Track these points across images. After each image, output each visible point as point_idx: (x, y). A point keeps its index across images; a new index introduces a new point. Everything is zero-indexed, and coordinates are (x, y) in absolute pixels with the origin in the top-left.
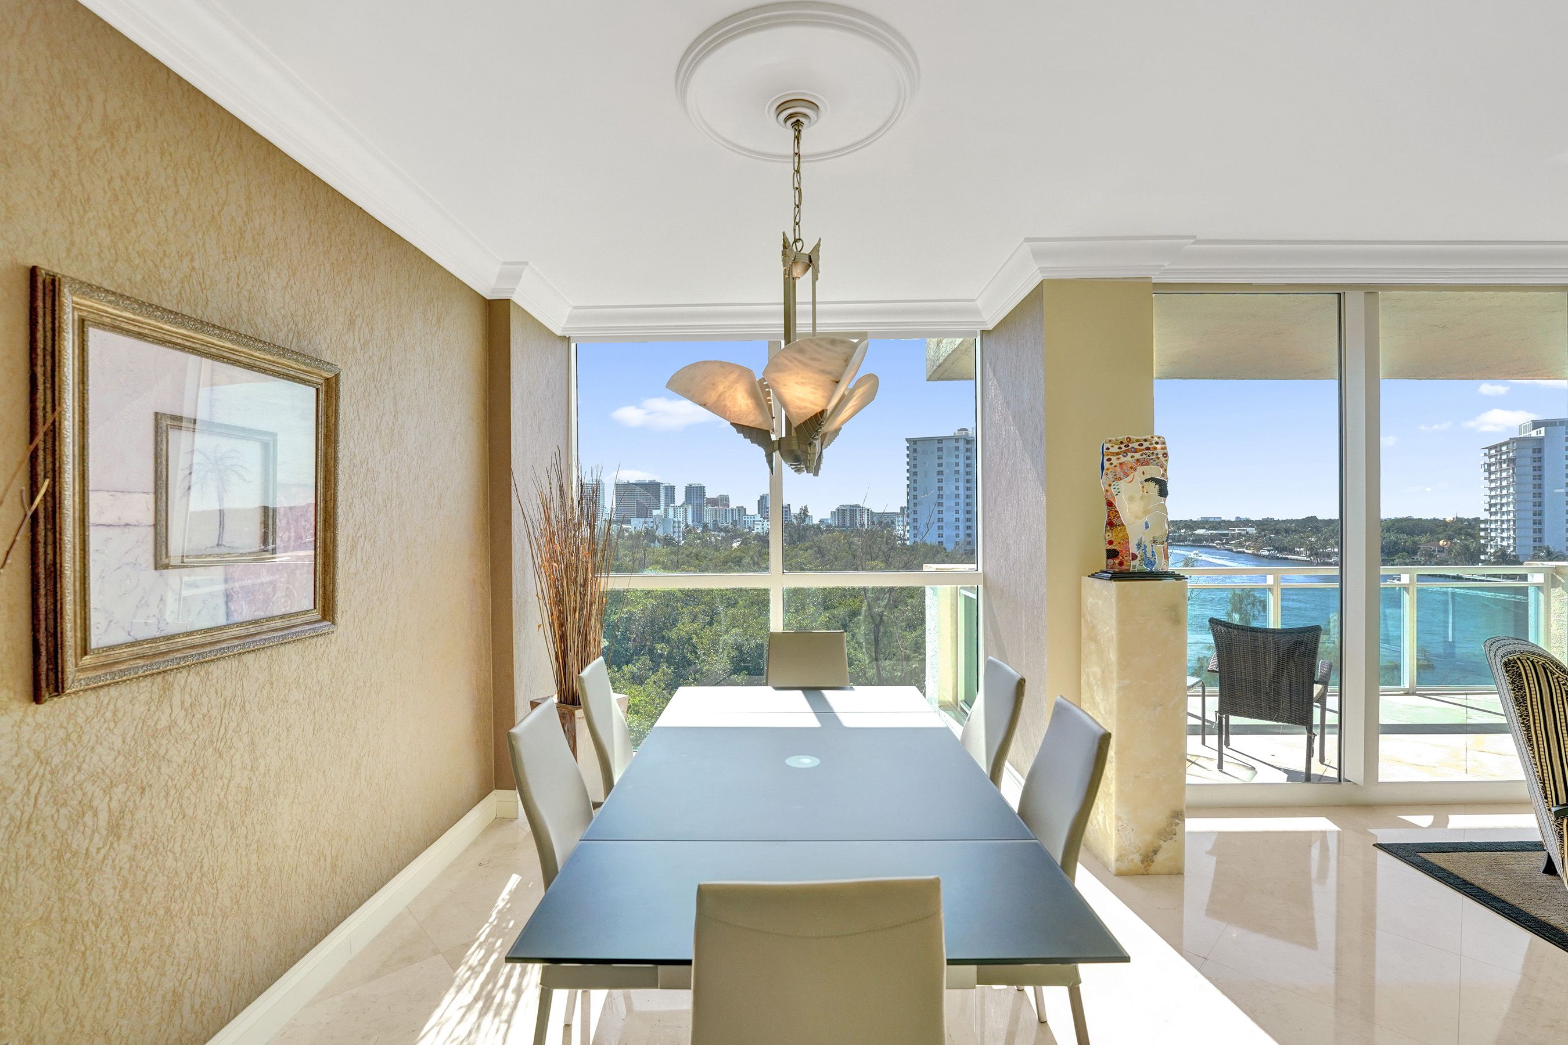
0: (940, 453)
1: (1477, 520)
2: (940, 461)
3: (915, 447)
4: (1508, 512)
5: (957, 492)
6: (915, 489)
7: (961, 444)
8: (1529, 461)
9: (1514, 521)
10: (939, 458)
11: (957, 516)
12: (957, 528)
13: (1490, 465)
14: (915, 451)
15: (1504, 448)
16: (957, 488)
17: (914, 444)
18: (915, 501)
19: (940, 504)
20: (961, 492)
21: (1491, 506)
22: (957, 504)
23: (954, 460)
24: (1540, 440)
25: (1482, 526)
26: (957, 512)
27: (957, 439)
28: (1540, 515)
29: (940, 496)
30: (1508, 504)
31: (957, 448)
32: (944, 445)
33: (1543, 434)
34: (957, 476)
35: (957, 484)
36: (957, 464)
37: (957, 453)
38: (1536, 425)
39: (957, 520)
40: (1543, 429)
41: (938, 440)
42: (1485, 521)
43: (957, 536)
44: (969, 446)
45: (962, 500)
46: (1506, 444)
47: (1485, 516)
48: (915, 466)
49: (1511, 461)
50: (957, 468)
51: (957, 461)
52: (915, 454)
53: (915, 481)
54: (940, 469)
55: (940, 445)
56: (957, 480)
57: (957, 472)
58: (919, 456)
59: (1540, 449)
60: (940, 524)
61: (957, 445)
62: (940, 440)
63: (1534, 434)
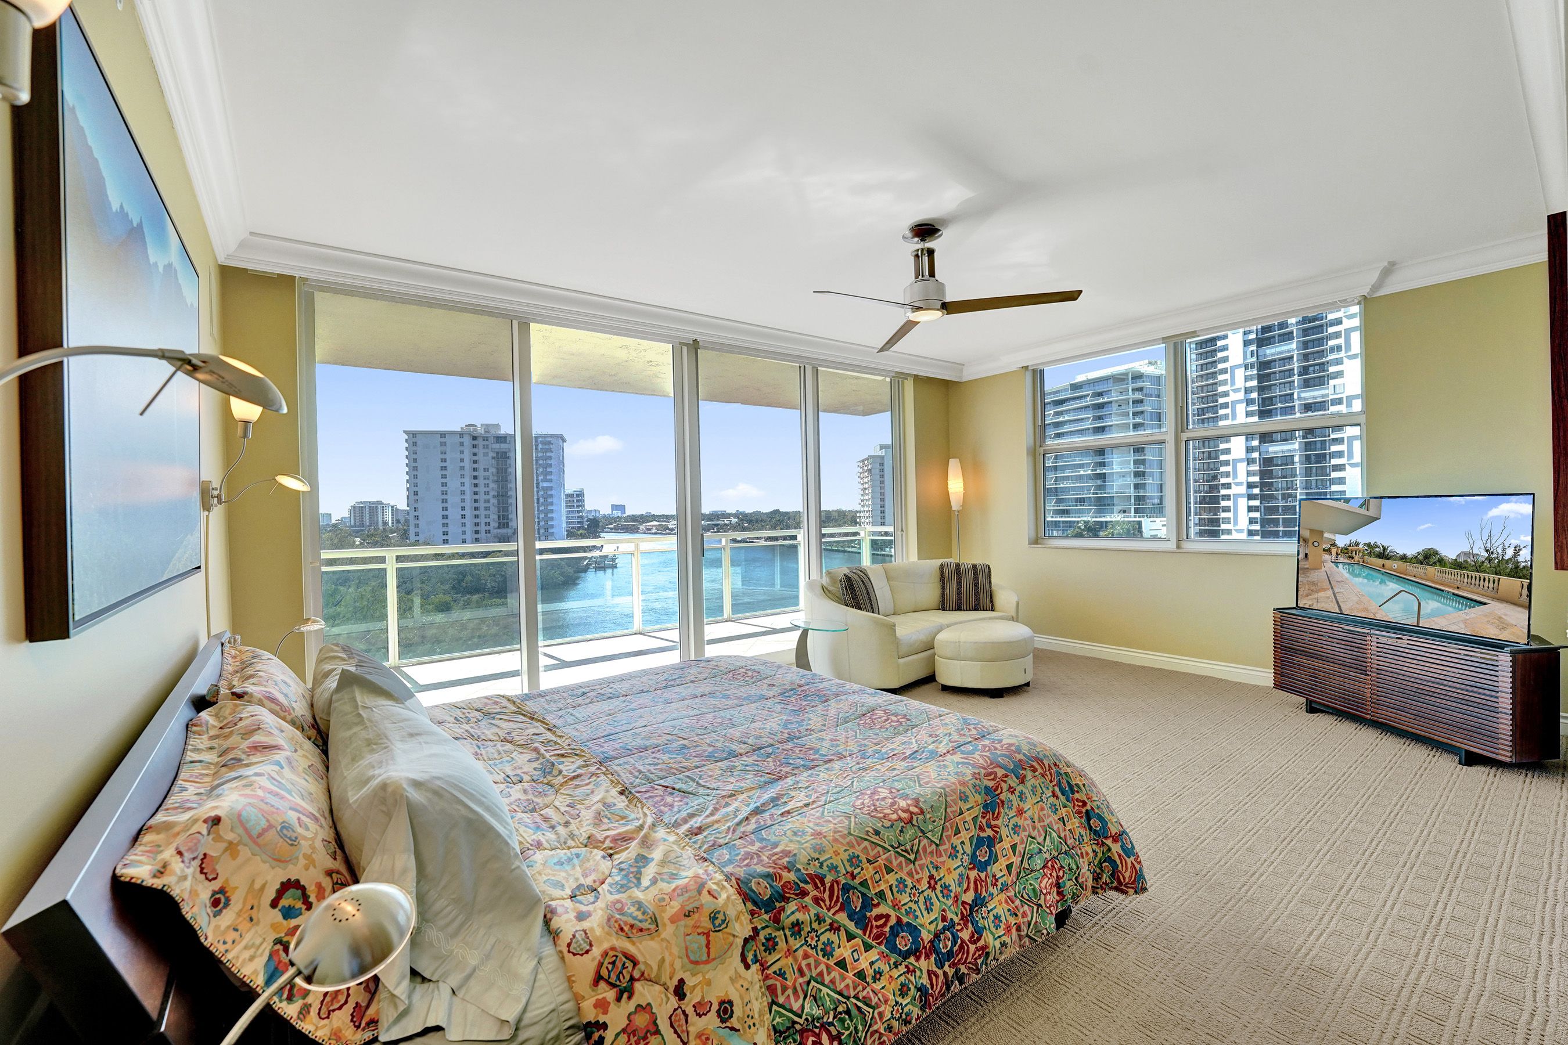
0: (443, 448)
2: (443, 456)
3: (414, 440)
4: (868, 506)
5: (463, 488)
6: (416, 485)
7: (467, 440)
10: (442, 453)
11: (463, 513)
12: (464, 525)
14: (415, 444)
16: (463, 484)
17: (414, 438)
18: (416, 497)
19: (444, 501)
20: (468, 488)
22: (463, 500)
23: (459, 456)
26: (463, 508)
27: (461, 435)
29: (444, 493)
31: (462, 444)
32: (447, 439)
34: (462, 472)
35: (463, 480)
36: (462, 460)
37: (462, 448)
39: (463, 516)
41: (441, 434)
43: (464, 533)
44: (475, 442)
45: (468, 497)
47: (858, 508)
48: (415, 460)
49: (870, 471)
50: (462, 464)
51: (462, 456)
52: (415, 448)
53: (415, 477)
54: (444, 464)
55: (443, 440)
56: (462, 476)
57: (462, 468)
58: (419, 449)
60: (445, 521)
61: (462, 440)
62: (443, 434)
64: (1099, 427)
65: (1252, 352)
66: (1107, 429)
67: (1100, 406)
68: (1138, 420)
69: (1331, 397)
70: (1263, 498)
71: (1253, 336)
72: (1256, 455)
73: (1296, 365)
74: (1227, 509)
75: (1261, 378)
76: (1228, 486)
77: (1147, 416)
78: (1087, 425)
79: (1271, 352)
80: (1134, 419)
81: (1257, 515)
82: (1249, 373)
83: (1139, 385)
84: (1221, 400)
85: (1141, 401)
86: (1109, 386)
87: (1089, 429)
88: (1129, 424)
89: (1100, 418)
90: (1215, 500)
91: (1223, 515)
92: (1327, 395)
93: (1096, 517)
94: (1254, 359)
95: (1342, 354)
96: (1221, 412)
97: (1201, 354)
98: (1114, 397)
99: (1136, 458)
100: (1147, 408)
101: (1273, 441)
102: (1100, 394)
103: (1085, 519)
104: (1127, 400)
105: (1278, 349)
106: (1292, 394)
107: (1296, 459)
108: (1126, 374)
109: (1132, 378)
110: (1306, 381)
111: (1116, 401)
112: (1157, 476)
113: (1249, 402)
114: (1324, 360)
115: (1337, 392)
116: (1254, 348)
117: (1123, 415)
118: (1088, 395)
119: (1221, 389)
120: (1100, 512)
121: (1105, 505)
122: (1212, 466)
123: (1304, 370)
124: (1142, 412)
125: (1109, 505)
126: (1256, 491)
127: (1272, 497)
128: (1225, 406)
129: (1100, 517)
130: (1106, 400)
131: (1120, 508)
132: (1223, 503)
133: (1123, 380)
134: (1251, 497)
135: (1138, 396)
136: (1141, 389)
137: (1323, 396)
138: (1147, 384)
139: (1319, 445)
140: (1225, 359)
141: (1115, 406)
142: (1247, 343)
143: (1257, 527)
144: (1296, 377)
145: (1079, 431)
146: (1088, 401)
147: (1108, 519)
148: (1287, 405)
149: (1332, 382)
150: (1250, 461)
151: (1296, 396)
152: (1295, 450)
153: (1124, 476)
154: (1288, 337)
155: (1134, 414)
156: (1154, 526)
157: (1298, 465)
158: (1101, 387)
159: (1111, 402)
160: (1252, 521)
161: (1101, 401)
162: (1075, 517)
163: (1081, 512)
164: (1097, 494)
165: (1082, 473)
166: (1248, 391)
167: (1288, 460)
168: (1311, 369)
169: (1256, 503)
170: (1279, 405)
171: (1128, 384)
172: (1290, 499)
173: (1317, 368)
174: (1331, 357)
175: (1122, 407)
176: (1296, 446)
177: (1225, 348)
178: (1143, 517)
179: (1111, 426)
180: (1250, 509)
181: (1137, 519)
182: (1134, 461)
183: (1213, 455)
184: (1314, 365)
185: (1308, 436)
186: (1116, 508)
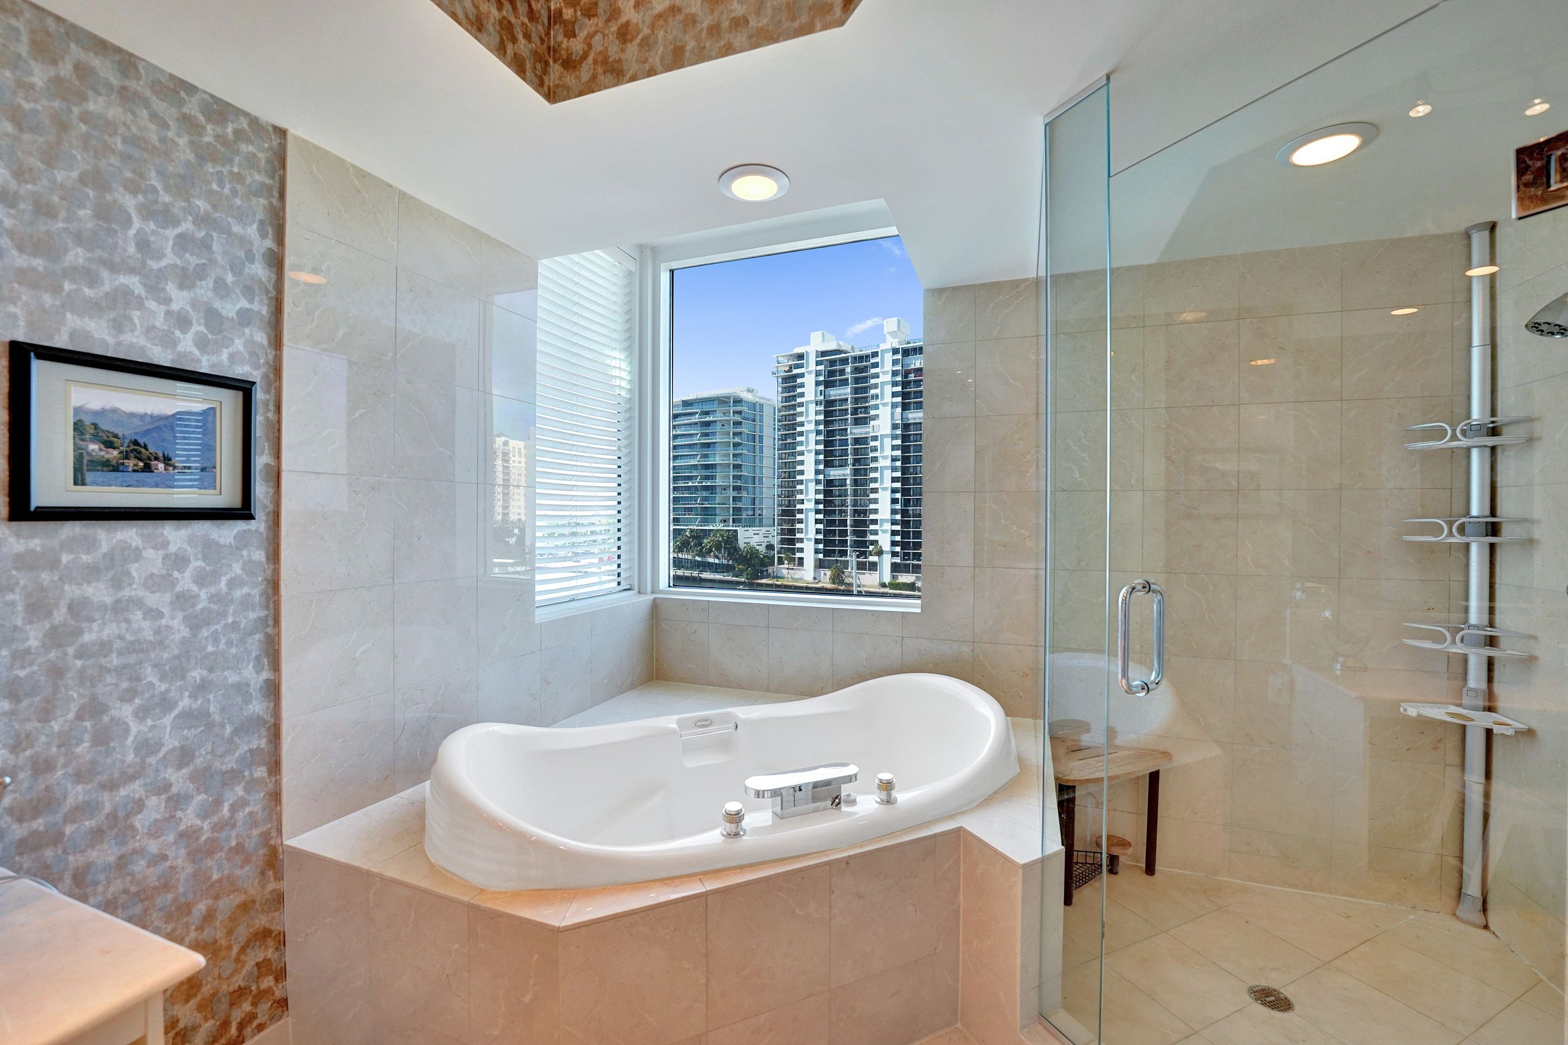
64: (705, 443)
65: (821, 391)
66: (712, 445)
67: (707, 424)
68: (737, 440)
69: (871, 434)
70: (826, 513)
71: (822, 378)
72: (821, 477)
73: (849, 406)
74: (801, 521)
75: (827, 414)
76: (802, 502)
77: (745, 437)
78: (695, 440)
79: (835, 393)
80: (734, 439)
81: (821, 526)
82: (818, 408)
83: (738, 408)
84: (799, 429)
85: (740, 423)
86: (714, 406)
87: (696, 444)
88: (729, 442)
89: (706, 435)
90: (792, 513)
91: (798, 526)
92: (869, 433)
93: (701, 526)
94: (822, 398)
95: (878, 402)
96: (799, 439)
97: (785, 388)
98: (718, 417)
99: (735, 473)
100: (744, 429)
101: (833, 467)
102: (707, 413)
103: (692, 527)
104: (729, 421)
105: (838, 392)
106: (847, 429)
107: (848, 482)
108: (729, 398)
109: (733, 402)
110: (856, 420)
111: (720, 421)
112: (751, 490)
113: (818, 432)
114: (867, 404)
115: (875, 431)
116: (822, 388)
117: (727, 434)
118: (697, 413)
119: (799, 419)
120: (705, 521)
121: (708, 515)
122: (791, 484)
123: (855, 411)
124: (741, 433)
125: (712, 515)
126: (821, 507)
127: (833, 512)
128: (801, 434)
129: (705, 525)
130: (711, 419)
131: (721, 517)
132: (798, 516)
133: (726, 402)
134: (818, 512)
135: (738, 418)
136: (740, 413)
137: (866, 433)
138: (745, 409)
139: (863, 472)
140: (802, 395)
141: (719, 425)
142: (818, 383)
143: (821, 537)
144: (849, 416)
145: (688, 445)
146: (696, 419)
147: (711, 528)
148: (843, 437)
149: (872, 423)
150: (818, 482)
151: (849, 431)
152: (848, 475)
153: (725, 489)
154: (844, 382)
155: (734, 434)
156: (747, 534)
157: (849, 487)
158: (708, 407)
159: (715, 421)
160: (818, 532)
161: (708, 419)
162: (684, 525)
163: (689, 521)
164: (702, 504)
165: (690, 484)
166: (817, 423)
167: (843, 482)
168: (859, 410)
169: (821, 516)
170: (838, 437)
171: (730, 406)
172: (843, 514)
173: (863, 410)
174: (872, 403)
175: (725, 427)
176: (848, 472)
177: (802, 385)
178: (739, 527)
179: (716, 443)
180: (817, 521)
181: (734, 528)
182: (733, 476)
183: (792, 474)
184: (861, 408)
185: (857, 464)
186: (718, 518)
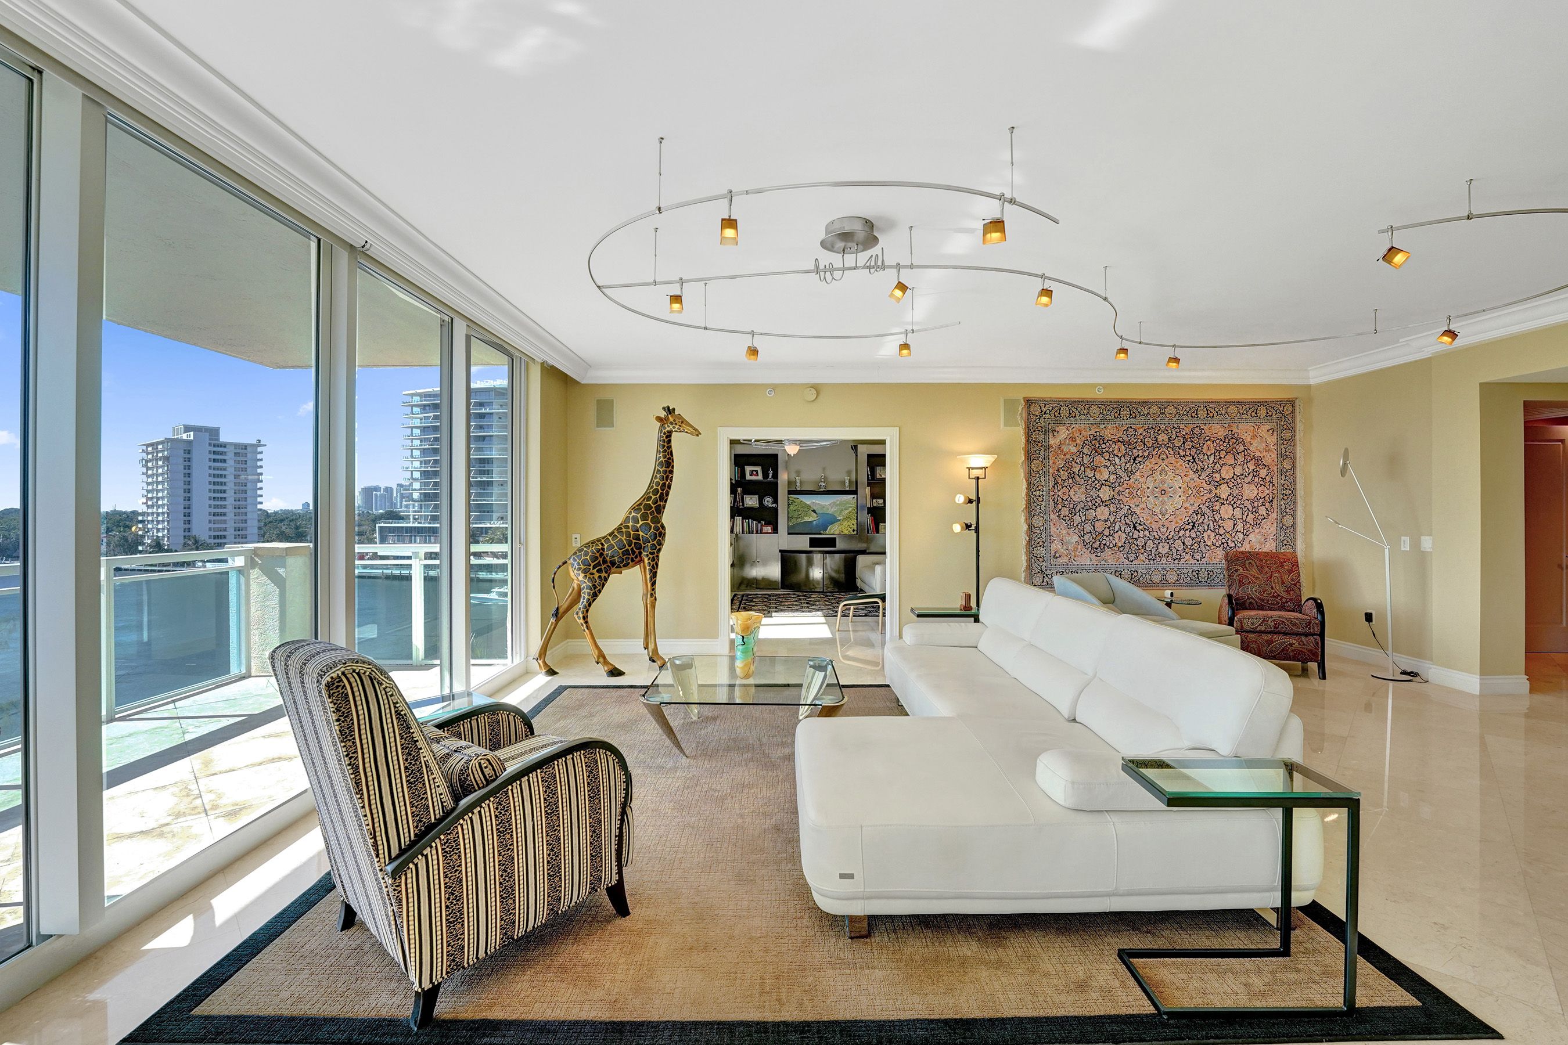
1: (135, 513)
8: (181, 460)
9: (168, 514)
13: (147, 461)
15: (160, 447)
21: (148, 499)
24: (189, 442)
25: (140, 518)
28: (189, 508)
30: (163, 498)
33: (192, 438)
38: (187, 429)
40: (192, 433)
42: (143, 514)
46: (162, 443)
59: (189, 451)
63: (185, 436)
